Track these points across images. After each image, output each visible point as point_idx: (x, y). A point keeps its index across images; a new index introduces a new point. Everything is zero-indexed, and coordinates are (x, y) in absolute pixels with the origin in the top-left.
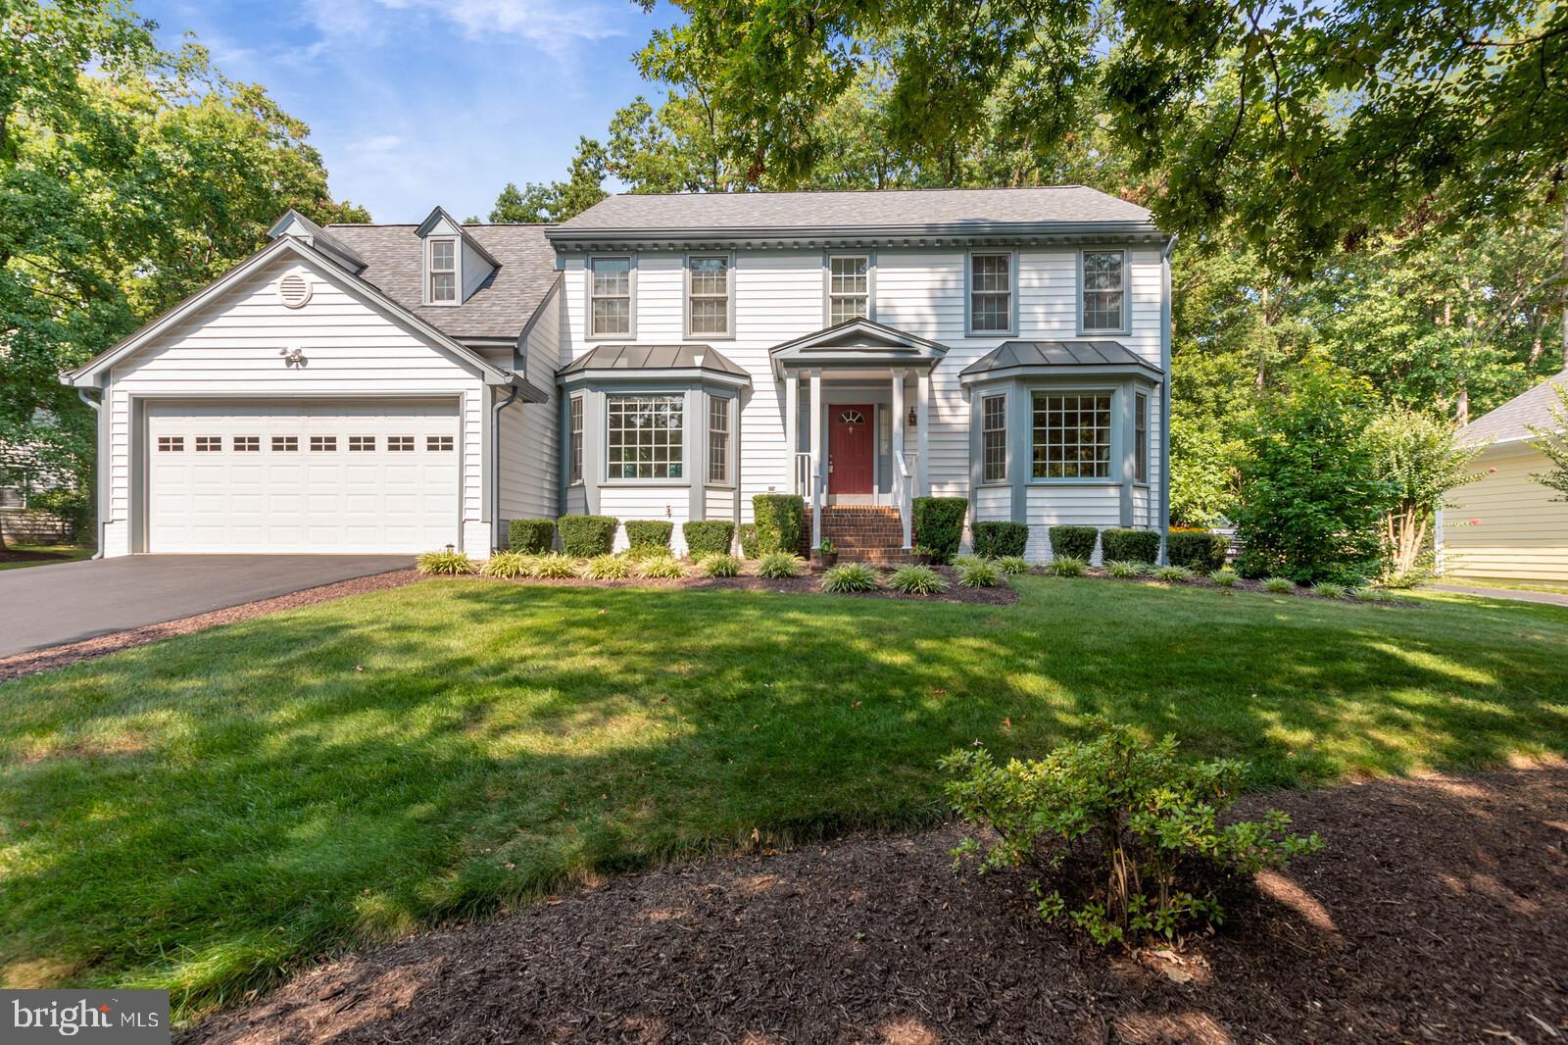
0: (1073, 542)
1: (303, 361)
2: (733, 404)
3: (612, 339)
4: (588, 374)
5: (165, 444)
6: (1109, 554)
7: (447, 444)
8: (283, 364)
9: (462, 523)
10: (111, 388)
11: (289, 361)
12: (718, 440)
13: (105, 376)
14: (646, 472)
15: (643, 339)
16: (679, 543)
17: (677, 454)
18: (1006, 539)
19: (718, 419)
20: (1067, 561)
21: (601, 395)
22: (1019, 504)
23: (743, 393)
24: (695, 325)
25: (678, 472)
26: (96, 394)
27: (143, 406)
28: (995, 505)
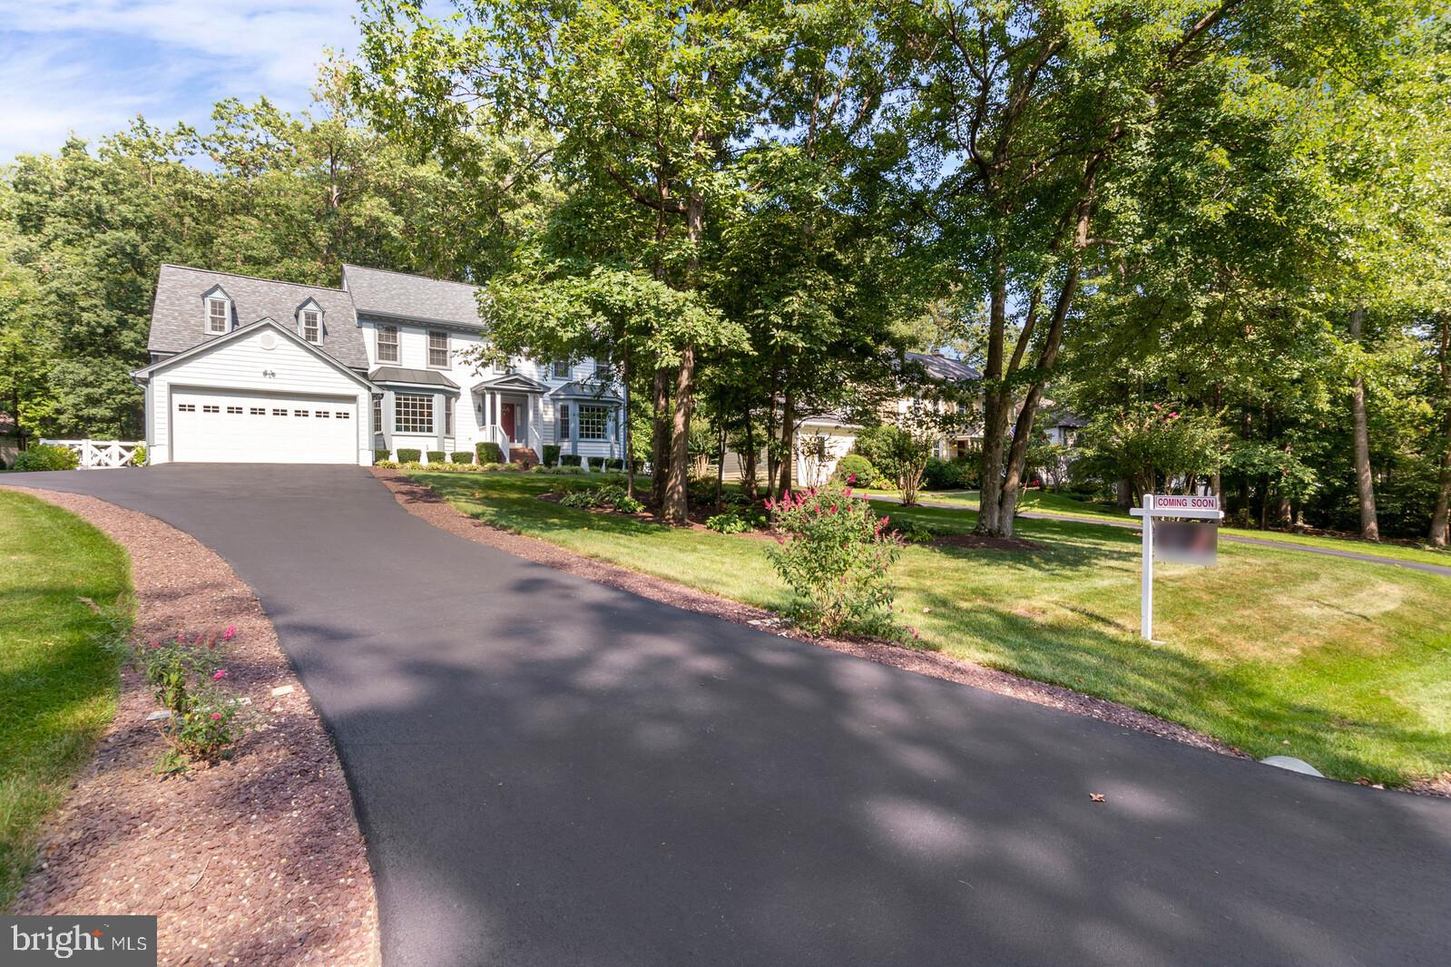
0: (596, 462)
1: (273, 374)
2: (453, 399)
3: (389, 364)
4: (388, 383)
5: (182, 408)
6: (607, 467)
7: (346, 416)
8: (262, 375)
9: (358, 451)
10: (155, 378)
11: (265, 374)
12: (448, 416)
13: (151, 374)
14: (414, 429)
15: (405, 366)
16: (424, 461)
17: (430, 422)
18: (575, 460)
19: (448, 408)
20: (595, 468)
21: (392, 393)
22: (575, 448)
23: (457, 395)
24: (432, 362)
25: (430, 430)
26: (146, 382)
27: (175, 388)
28: (566, 448)
